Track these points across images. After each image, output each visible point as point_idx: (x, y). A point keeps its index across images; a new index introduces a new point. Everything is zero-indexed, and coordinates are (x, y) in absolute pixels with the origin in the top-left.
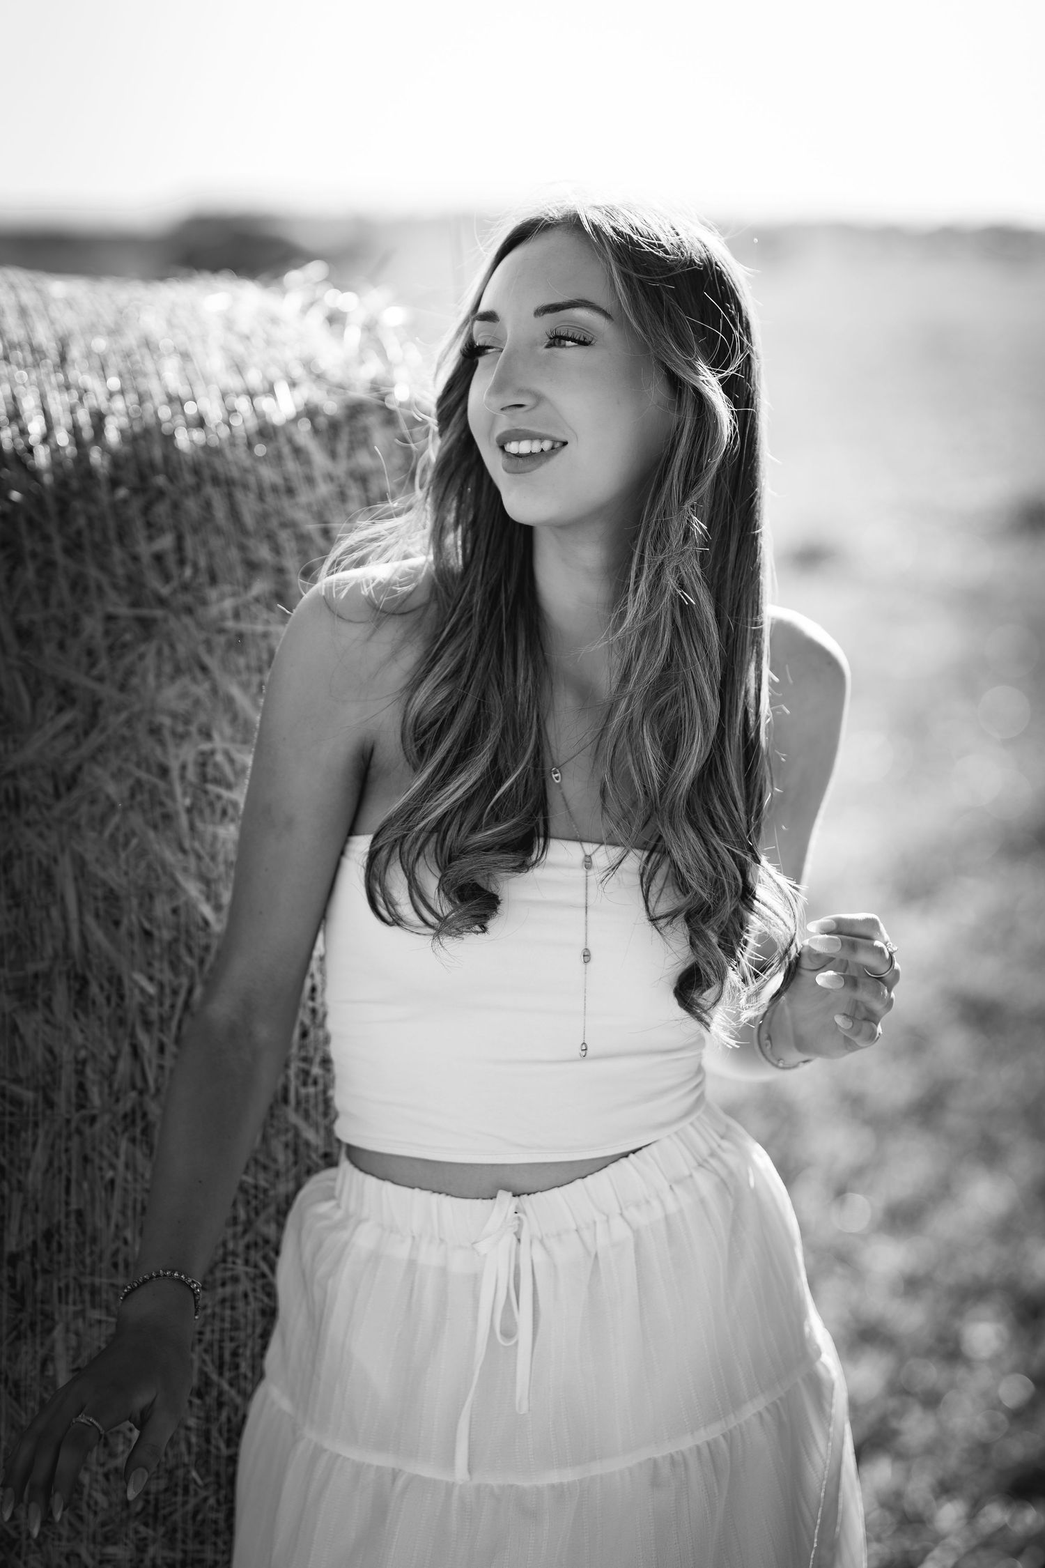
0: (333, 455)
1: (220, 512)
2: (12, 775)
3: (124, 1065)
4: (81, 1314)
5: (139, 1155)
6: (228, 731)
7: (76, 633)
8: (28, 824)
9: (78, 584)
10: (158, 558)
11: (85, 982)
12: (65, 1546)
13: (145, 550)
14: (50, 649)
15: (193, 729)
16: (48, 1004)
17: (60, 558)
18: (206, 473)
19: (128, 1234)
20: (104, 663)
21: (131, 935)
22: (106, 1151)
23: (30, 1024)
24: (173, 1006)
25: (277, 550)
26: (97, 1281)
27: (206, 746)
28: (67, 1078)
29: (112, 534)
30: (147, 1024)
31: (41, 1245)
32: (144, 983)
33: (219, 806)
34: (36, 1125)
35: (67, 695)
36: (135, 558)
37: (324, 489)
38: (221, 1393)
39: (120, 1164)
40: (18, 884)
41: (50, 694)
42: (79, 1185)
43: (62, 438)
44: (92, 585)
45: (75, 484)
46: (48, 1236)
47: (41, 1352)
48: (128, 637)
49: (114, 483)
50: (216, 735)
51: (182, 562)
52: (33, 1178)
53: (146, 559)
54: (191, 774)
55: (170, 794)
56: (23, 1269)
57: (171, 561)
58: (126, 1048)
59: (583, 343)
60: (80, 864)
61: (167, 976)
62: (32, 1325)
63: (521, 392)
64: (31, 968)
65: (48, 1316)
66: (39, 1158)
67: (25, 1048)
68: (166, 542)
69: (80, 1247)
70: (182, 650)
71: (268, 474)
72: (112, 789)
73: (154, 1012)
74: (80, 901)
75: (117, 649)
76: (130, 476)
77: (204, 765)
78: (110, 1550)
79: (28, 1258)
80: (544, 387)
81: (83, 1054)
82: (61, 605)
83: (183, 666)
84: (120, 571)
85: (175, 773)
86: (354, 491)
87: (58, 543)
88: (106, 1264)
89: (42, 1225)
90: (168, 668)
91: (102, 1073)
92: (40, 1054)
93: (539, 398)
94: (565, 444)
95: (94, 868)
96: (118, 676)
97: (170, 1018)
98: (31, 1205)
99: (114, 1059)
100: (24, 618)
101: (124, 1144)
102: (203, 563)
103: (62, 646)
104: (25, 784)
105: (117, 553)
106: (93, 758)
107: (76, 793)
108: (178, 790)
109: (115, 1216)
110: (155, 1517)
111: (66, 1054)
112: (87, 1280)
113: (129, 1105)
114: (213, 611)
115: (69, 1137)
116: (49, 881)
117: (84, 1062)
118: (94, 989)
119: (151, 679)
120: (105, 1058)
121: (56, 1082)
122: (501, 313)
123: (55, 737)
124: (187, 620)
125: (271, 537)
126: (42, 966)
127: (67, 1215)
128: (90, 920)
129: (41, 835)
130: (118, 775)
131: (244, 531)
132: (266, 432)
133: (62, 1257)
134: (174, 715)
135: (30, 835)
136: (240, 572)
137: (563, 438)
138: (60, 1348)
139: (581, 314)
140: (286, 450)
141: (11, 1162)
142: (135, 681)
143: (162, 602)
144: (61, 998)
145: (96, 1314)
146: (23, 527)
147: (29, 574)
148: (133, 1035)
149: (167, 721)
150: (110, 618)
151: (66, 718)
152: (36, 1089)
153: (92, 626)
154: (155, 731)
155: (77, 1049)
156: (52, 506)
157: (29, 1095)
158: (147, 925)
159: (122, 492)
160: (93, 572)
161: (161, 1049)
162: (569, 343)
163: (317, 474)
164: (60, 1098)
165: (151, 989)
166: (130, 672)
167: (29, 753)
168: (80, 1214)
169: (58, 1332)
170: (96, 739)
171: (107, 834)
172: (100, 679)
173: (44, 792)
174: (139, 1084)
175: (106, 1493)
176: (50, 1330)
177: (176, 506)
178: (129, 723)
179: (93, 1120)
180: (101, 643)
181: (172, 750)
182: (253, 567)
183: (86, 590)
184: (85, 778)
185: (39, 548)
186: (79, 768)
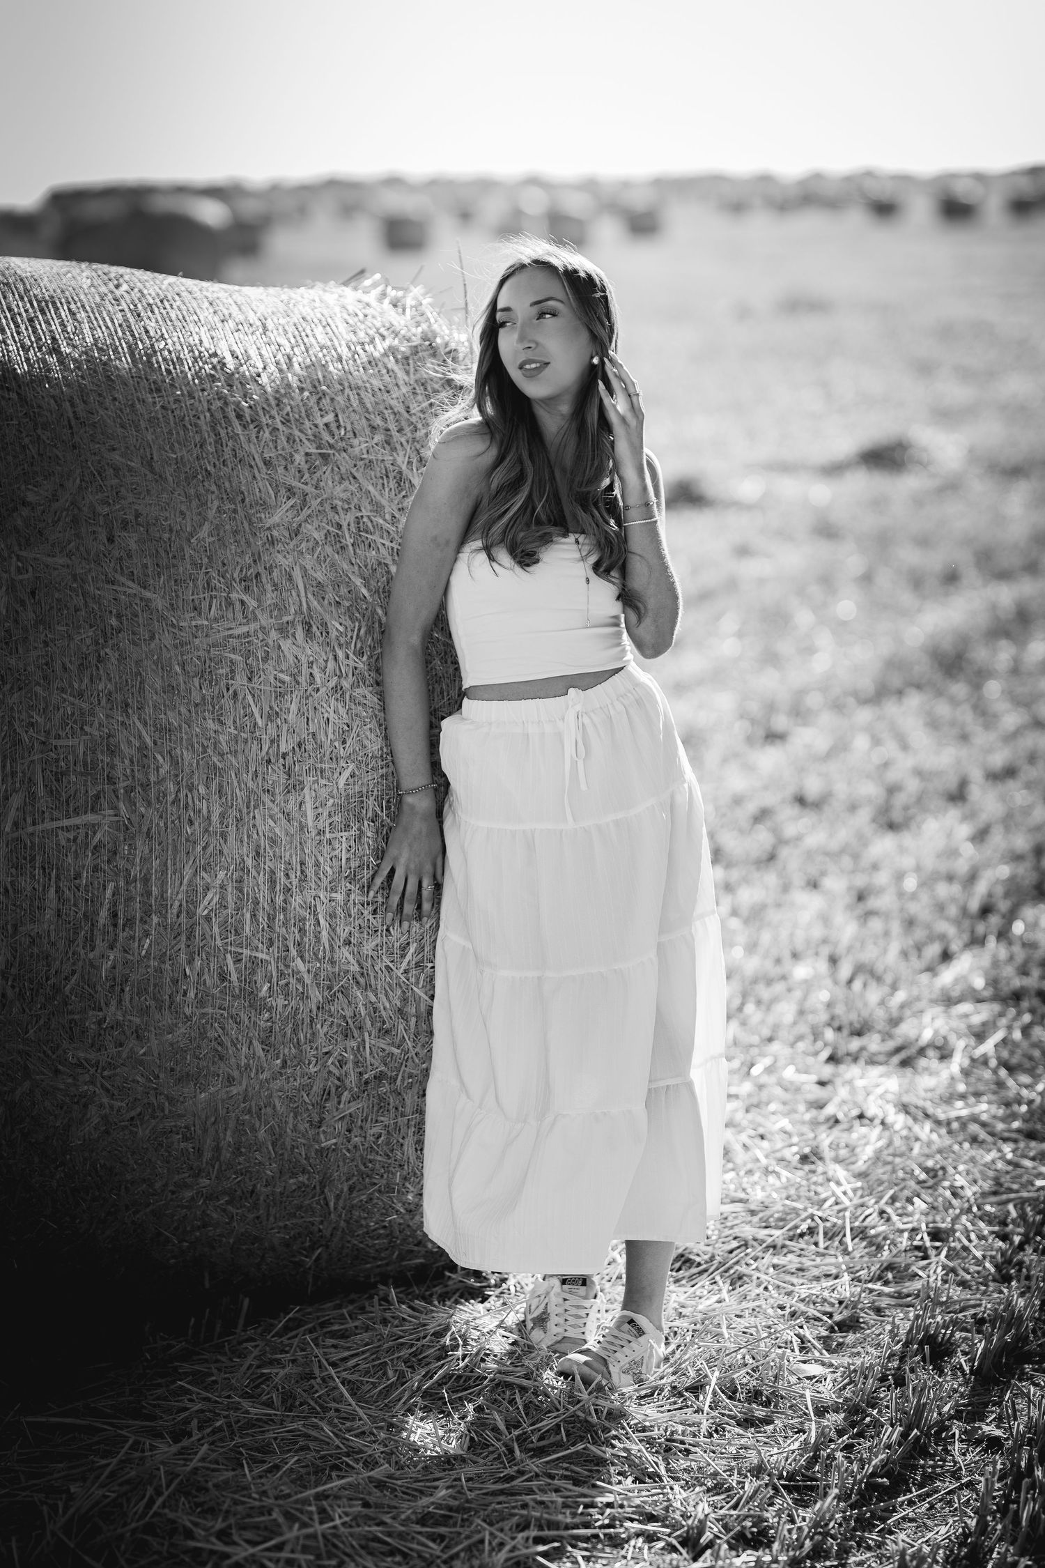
0: (407, 373)
1: (355, 403)
2: (269, 529)
3: (331, 664)
4: (317, 782)
5: (340, 707)
6: (369, 507)
7: (292, 462)
8: (278, 552)
9: (290, 439)
10: (326, 425)
11: (310, 626)
12: (313, 893)
13: (320, 422)
14: (281, 470)
15: (352, 506)
16: (294, 635)
17: (280, 426)
18: (346, 384)
19: (336, 744)
20: (307, 476)
21: (330, 604)
22: (325, 705)
23: (286, 645)
24: (352, 637)
25: (385, 420)
26: (323, 766)
27: (359, 514)
28: (305, 671)
29: (303, 414)
30: (340, 645)
31: (297, 749)
32: (338, 626)
33: (367, 543)
34: (292, 692)
35: (291, 491)
36: (316, 426)
37: (404, 390)
38: (382, 821)
39: (331, 711)
40: (276, 579)
41: (283, 491)
42: (313, 721)
43: (272, 368)
44: (297, 438)
45: (283, 391)
46: (300, 745)
47: (299, 799)
48: (317, 463)
49: (302, 390)
50: (362, 509)
51: (339, 427)
52: (291, 717)
53: (321, 426)
54: (353, 529)
55: (343, 537)
56: (289, 760)
57: (333, 426)
58: (331, 657)
59: (554, 315)
60: (304, 570)
61: (348, 623)
62: (294, 786)
63: (530, 341)
64: (285, 619)
65: (301, 782)
66: (294, 708)
67: (284, 656)
68: (330, 418)
69: (315, 750)
70: (343, 470)
71: (377, 383)
72: (316, 535)
73: (342, 640)
74: (305, 588)
75: (313, 470)
76: (307, 385)
77: (358, 523)
78: (334, 895)
79: (291, 754)
80: (540, 339)
81: (311, 659)
82: (283, 449)
83: (344, 477)
84: (309, 432)
85: (345, 527)
86: (419, 390)
87: (278, 419)
88: (327, 758)
89: (297, 739)
90: (337, 478)
91: (321, 668)
92: (291, 660)
93: (537, 344)
94: (548, 363)
95: (311, 572)
96: (314, 482)
97: (351, 643)
98: (291, 730)
99: (326, 661)
100: (266, 455)
101: (333, 702)
102: (349, 428)
103: (286, 468)
104: (275, 533)
105: (307, 424)
106: (306, 521)
107: (299, 537)
108: (347, 536)
109: (331, 736)
110: (354, 880)
111: (304, 659)
112: (319, 765)
113: (334, 684)
114: (357, 450)
115: (307, 698)
116: (290, 578)
117: (312, 663)
118: (314, 629)
119: (330, 483)
120: (321, 661)
121: (300, 672)
122: (512, 306)
123: (287, 511)
124: (344, 454)
125: (381, 413)
126: (290, 618)
127: (308, 735)
128: (310, 596)
129: (285, 557)
130: (318, 528)
131: (367, 411)
132: (372, 362)
133: (307, 754)
134: (343, 501)
135: (280, 556)
136: (368, 431)
137: (547, 361)
138: (307, 798)
139: (551, 303)
140: (384, 371)
141: (281, 710)
142: (322, 484)
143: (331, 446)
144: (300, 634)
145: (323, 782)
146: (261, 413)
147: (266, 435)
148: (334, 650)
149: (340, 503)
150: (307, 454)
151: (291, 502)
152: (291, 675)
153: (299, 458)
154: (334, 508)
155: (309, 657)
156: (273, 403)
157: (287, 678)
158: (337, 599)
159: (306, 394)
160: (297, 433)
161: (347, 657)
162: (548, 316)
163: (401, 383)
164: (302, 680)
165: (341, 629)
166: (319, 480)
167: (276, 519)
168: (314, 734)
169: (306, 790)
170: (306, 512)
171: (315, 556)
172: (306, 484)
173: (285, 537)
174: (338, 673)
175: (331, 867)
176: (303, 789)
177: (332, 400)
178: (321, 504)
179: (318, 690)
180: (305, 467)
181: (343, 516)
182: (373, 428)
183: (294, 441)
184: (303, 529)
185: (270, 422)
186: (300, 525)
